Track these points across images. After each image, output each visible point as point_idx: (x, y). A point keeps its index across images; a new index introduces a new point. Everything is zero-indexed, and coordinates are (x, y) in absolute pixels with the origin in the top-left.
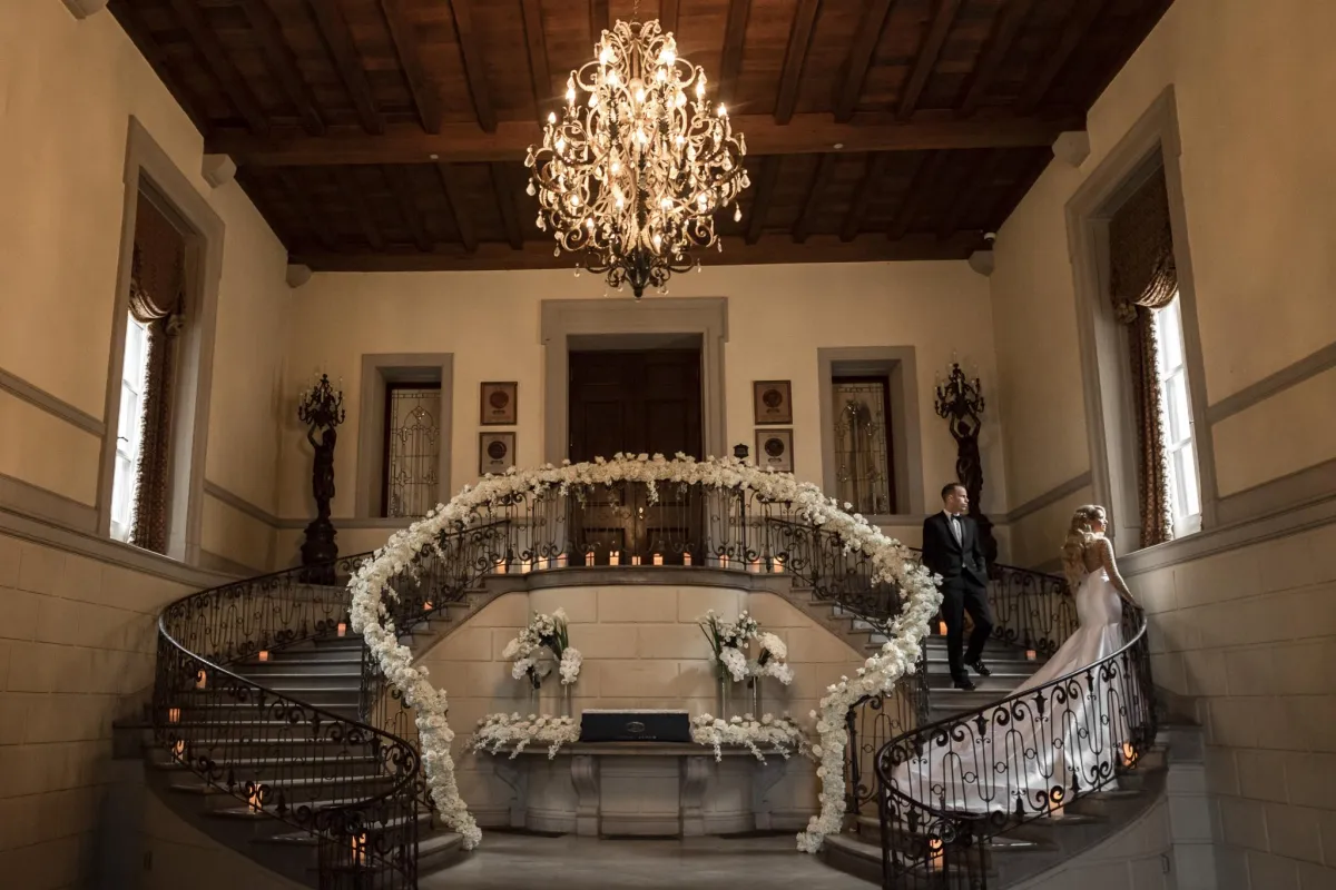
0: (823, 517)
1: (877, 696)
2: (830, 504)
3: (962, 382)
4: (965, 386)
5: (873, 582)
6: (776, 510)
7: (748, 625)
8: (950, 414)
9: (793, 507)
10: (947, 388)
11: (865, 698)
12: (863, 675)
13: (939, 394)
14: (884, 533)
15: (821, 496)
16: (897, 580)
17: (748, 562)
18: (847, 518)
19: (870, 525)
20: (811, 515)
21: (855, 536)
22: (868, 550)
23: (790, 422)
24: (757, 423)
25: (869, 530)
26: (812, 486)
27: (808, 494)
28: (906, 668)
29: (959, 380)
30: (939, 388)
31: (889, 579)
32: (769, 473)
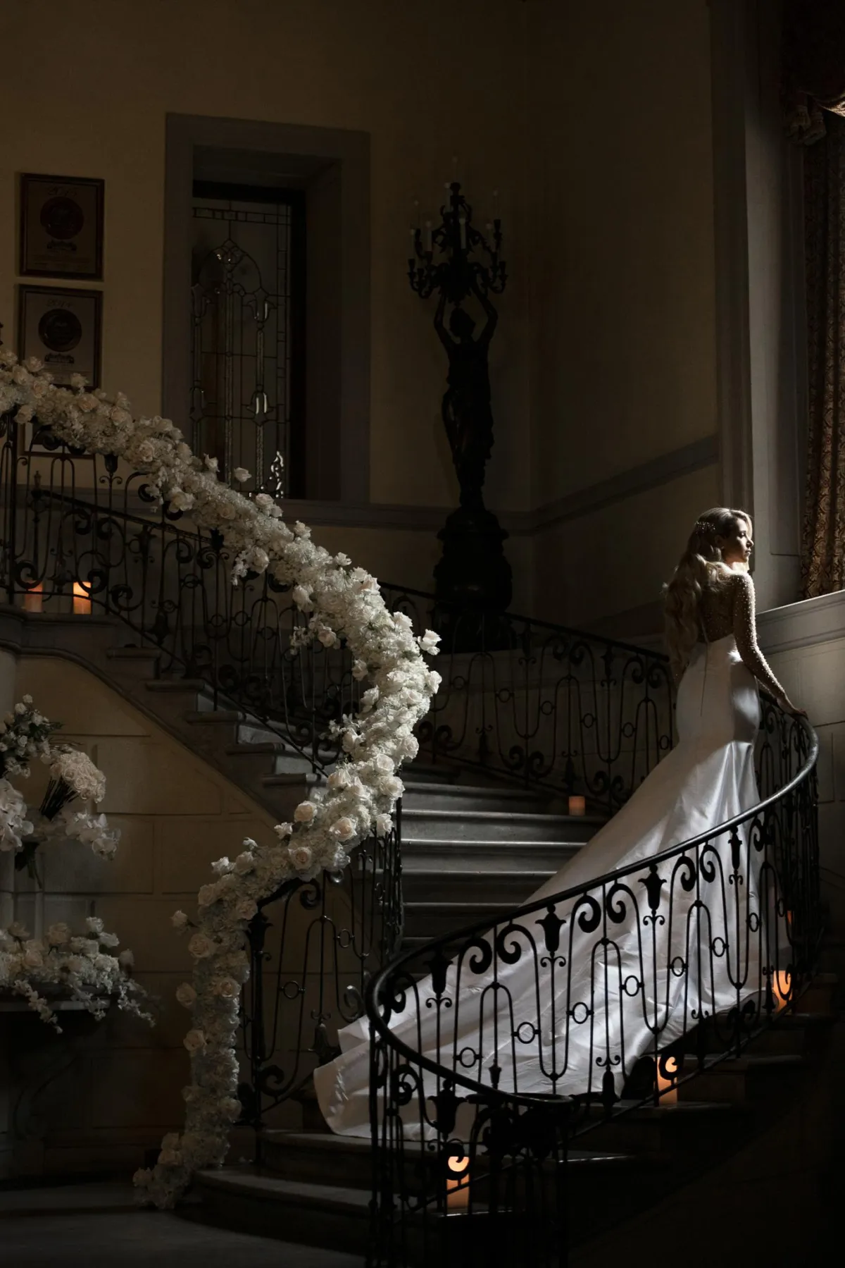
0: (190, 497)
1: (313, 882)
2: (205, 469)
3: (467, 224)
4: (472, 233)
5: (294, 642)
6: (84, 475)
7: (33, 726)
8: (436, 290)
9: (124, 470)
10: (435, 234)
11: (291, 885)
12: (287, 838)
13: (418, 245)
14: (316, 540)
15: (186, 449)
16: (343, 641)
17: (17, 587)
18: (240, 500)
19: (289, 520)
20: (165, 489)
21: (257, 542)
22: (283, 576)
23: (97, 275)
24: (24, 272)
25: (286, 531)
26: (169, 426)
27: (160, 443)
28: (374, 823)
29: (462, 221)
30: (418, 233)
31: (329, 636)
32: (75, 390)
